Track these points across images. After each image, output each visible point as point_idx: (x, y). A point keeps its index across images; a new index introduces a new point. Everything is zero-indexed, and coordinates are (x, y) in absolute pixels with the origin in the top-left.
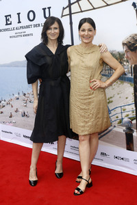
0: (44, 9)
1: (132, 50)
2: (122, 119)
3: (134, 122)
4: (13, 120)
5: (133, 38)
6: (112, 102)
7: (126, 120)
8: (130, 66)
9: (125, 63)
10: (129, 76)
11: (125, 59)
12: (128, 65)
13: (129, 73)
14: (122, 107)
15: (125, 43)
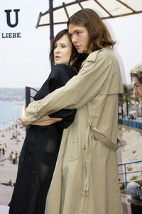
0: (8, 12)
2: (127, 183)
7: (132, 184)
9: (133, 102)
10: (139, 120)
11: (134, 96)
12: (137, 105)
13: (139, 116)
14: (127, 165)
15: (135, 72)
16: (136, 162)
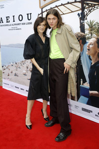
0: (28, 14)
4: (10, 77)
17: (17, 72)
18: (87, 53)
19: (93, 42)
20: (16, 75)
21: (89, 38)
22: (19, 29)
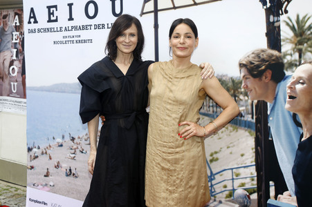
1: (254, 76)
2: (234, 190)
3: (254, 196)
4: (51, 180)
5: (258, 56)
6: (217, 159)
7: (240, 192)
8: (250, 101)
9: (241, 97)
10: (248, 118)
11: (243, 90)
12: (246, 101)
13: (248, 114)
14: (234, 170)
15: (244, 63)
16: (245, 167)
17: (73, 165)
18: (287, 106)
19: (304, 75)
20: (70, 173)
21: (292, 65)
22: (85, 41)
